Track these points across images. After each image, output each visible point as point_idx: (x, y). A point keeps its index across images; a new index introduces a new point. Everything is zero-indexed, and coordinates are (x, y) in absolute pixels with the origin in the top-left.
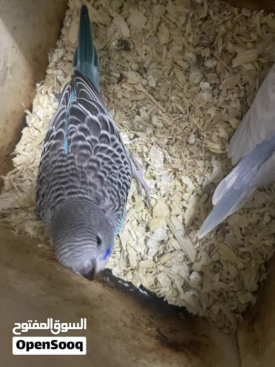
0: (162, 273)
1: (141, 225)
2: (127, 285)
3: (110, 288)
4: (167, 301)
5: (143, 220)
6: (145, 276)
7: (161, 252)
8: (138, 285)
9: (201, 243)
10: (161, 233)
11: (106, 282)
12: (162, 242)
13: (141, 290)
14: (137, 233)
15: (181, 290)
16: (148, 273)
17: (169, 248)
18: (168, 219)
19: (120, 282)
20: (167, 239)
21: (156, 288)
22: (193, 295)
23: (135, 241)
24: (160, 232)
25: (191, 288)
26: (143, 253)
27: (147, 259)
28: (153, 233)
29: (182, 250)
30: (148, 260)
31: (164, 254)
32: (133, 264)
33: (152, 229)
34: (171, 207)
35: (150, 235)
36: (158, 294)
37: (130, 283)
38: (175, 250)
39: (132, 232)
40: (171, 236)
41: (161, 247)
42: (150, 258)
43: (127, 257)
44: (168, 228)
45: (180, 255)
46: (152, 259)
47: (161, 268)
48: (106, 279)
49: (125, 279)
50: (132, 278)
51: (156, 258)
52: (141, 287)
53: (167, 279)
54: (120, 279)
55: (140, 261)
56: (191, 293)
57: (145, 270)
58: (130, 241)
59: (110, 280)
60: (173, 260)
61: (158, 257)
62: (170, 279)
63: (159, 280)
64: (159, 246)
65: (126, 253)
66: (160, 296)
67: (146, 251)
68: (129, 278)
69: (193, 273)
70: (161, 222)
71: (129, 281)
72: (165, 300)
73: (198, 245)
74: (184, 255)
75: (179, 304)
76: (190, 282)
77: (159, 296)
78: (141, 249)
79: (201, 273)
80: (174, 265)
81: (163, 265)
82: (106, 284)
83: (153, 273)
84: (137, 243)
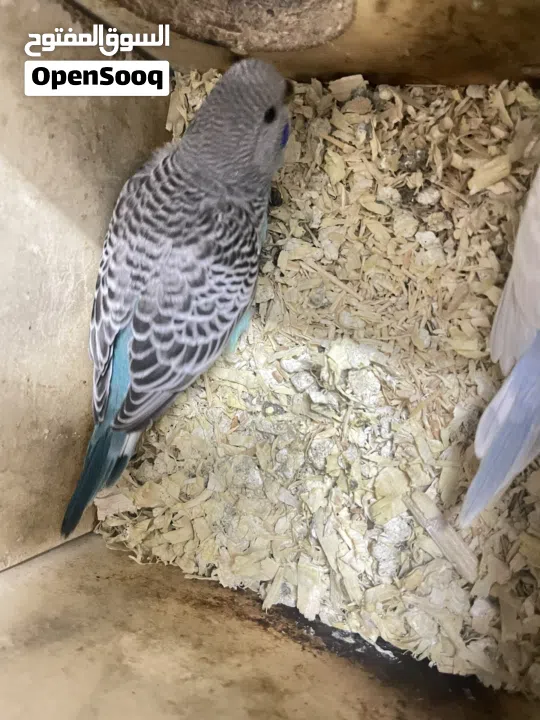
0: (415, 609)
1: (357, 516)
2: (350, 640)
3: (315, 651)
4: (435, 667)
5: (359, 507)
6: (384, 618)
7: (406, 566)
8: (373, 639)
9: (481, 538)
10: (398, 529)
11: (307, 639)
12: (404, 546)
13: (379, 649)
14: (352, 533)
15: (459, 641)
16: (388, 613)
17: (418, 555)
18: (409, 500)
19: (335, 635)
20: (413, 537)
21: (410, 641)
22: (487, 649)
23: (352, 551)
24: (395, 527)
25: (478, 635)
26: (369, 572)
27: (380, 583)
28: (383, 530)
29: (444, 557)
30: (383, 586)
31: (411, 569)
32: (356, 595)
33: (378, 521)
34: (410, 474)
35: (379, 535)
36: (415, 654)
37: (356, 636)
38: (433, 559)
39: (343, 533)
40: (419, 530)
41: (403, 555)
42: (386, 580)
43: (342, 584)
44: (410, 517)
45: (444, 568)
46: (389, 582)
47: (410, 598)
48: (308, 632)
49: (346, 628)
50: (358, 625)
51: (397, 580)
52: (380, 641)
53: (428, 620)
54: (335, 629)
55: (367, 589)
56: (482, 644)
57: (380, 606)
58: (343, 552)
59: (317, 634)
60: (431, 580)
61: (400, 578)
62: (433, 619)
63: (413, 623)
64: (399, 554)
65: (338, 577)
66: (421, 658)
67: (375, 567)
68: (352, 625)
69: (475, 603)
70: (393, 505)
71: (354, 631)
72: (431, 664)
73: (475, 542)
74: (450, 566)
75: (461, 670)
76: (474, 623)
77: (418, 657)
78: (364, 565)
79: (494, 601)
80: (434, 591)
81: (414, 591)
82: (307, 644)
83: (397, 611)
84: (355, 554)
